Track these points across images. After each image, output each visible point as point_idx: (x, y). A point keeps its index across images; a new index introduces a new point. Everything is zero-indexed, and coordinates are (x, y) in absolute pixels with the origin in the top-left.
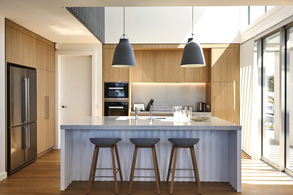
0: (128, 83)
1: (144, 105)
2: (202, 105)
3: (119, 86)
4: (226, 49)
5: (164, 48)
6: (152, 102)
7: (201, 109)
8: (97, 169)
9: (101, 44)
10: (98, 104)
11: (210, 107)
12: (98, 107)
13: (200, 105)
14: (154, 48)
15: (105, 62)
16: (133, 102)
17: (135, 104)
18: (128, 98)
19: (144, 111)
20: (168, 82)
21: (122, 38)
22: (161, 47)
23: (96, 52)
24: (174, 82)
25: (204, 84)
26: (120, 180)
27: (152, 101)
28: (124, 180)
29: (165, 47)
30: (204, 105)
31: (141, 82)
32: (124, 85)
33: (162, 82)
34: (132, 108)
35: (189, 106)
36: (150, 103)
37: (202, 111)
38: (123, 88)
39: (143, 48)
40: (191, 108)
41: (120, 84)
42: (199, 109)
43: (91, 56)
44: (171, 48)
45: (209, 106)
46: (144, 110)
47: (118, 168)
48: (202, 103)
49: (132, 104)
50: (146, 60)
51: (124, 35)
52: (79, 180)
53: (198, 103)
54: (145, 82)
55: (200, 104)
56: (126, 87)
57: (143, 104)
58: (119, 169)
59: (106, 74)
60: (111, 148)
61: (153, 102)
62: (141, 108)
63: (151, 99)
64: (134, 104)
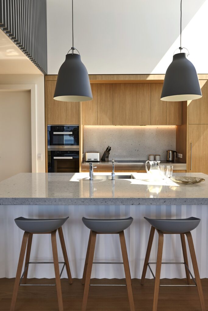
0: (78, 127)
1: (99, 154)
2: (172, 153)
3: (67, 130)
4: (207, 80)
5: (125, 80)
6: (108, 150)
7: (171, 159)
8: (30, 263)
9: (43, 75)
10: (40, 154)
11: (184, 156)
12: (39, 158)
13: (170, 154)
14: (112, 79)
15: (48, 98)
16: (84, 150)
17: (88, 152)
18: (79, 145)
19: (99, 162)
20: (129, 124)
21: (71, 52)
22: (122, 79)
23: (36, 85)
24: (137, 125)
25: (174, 127)
26: (67, 278)
27: (109, 148)
28: (73, 276)
29: (127, 78)
30: (175, 153)
31: (95, 125)
32: (74, 129)
33: (122, 125)
34: (83, 158)
35: (156, 154)
36: (107, 152)
37: (173, 162)
38: (71, 133)
39: (98, 79)
40: (158, 157)
41: (68, 127)
42: (169, 159)
43: (29, 91)
44: (135, 80)
45: (182, 155)
46: (99, 160)
47: (64, 261)
48: (172, 151)
49: (83, 153)
50: (101, 96)
51: (73, 49)
52: (4, 277)
53: (167, 151)
54: (100, 124)
55: (169, 152)
56: (76, 132)
57: (98, 152)
58: (66, 263)
59: (50, 115)
60: (50, 234)
61: (110, 150)
62: (96, 158)
63: (107, 147)
64: (86, 152)
